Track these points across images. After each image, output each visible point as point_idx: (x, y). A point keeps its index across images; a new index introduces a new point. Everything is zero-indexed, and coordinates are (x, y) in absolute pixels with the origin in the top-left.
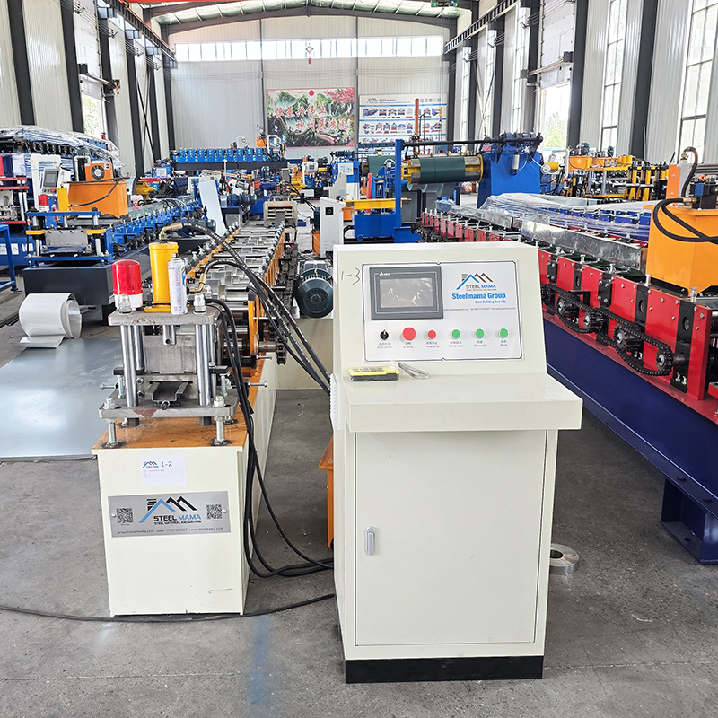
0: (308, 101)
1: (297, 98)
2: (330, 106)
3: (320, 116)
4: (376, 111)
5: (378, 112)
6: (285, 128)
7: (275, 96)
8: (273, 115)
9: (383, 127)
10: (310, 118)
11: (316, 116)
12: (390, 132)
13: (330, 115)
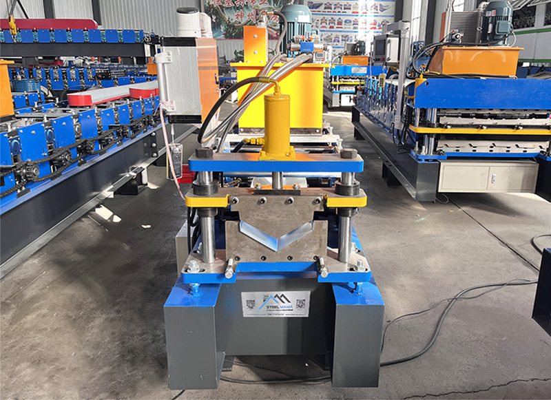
3: (261, 7)
4: (321, 5)
5: (323, 6)
6: (223, 18)
8: (211, 3)
9: (328, 22)
10: (250, 8)
11: (257, 6)
12: (335, 27)
13: (272, 6)
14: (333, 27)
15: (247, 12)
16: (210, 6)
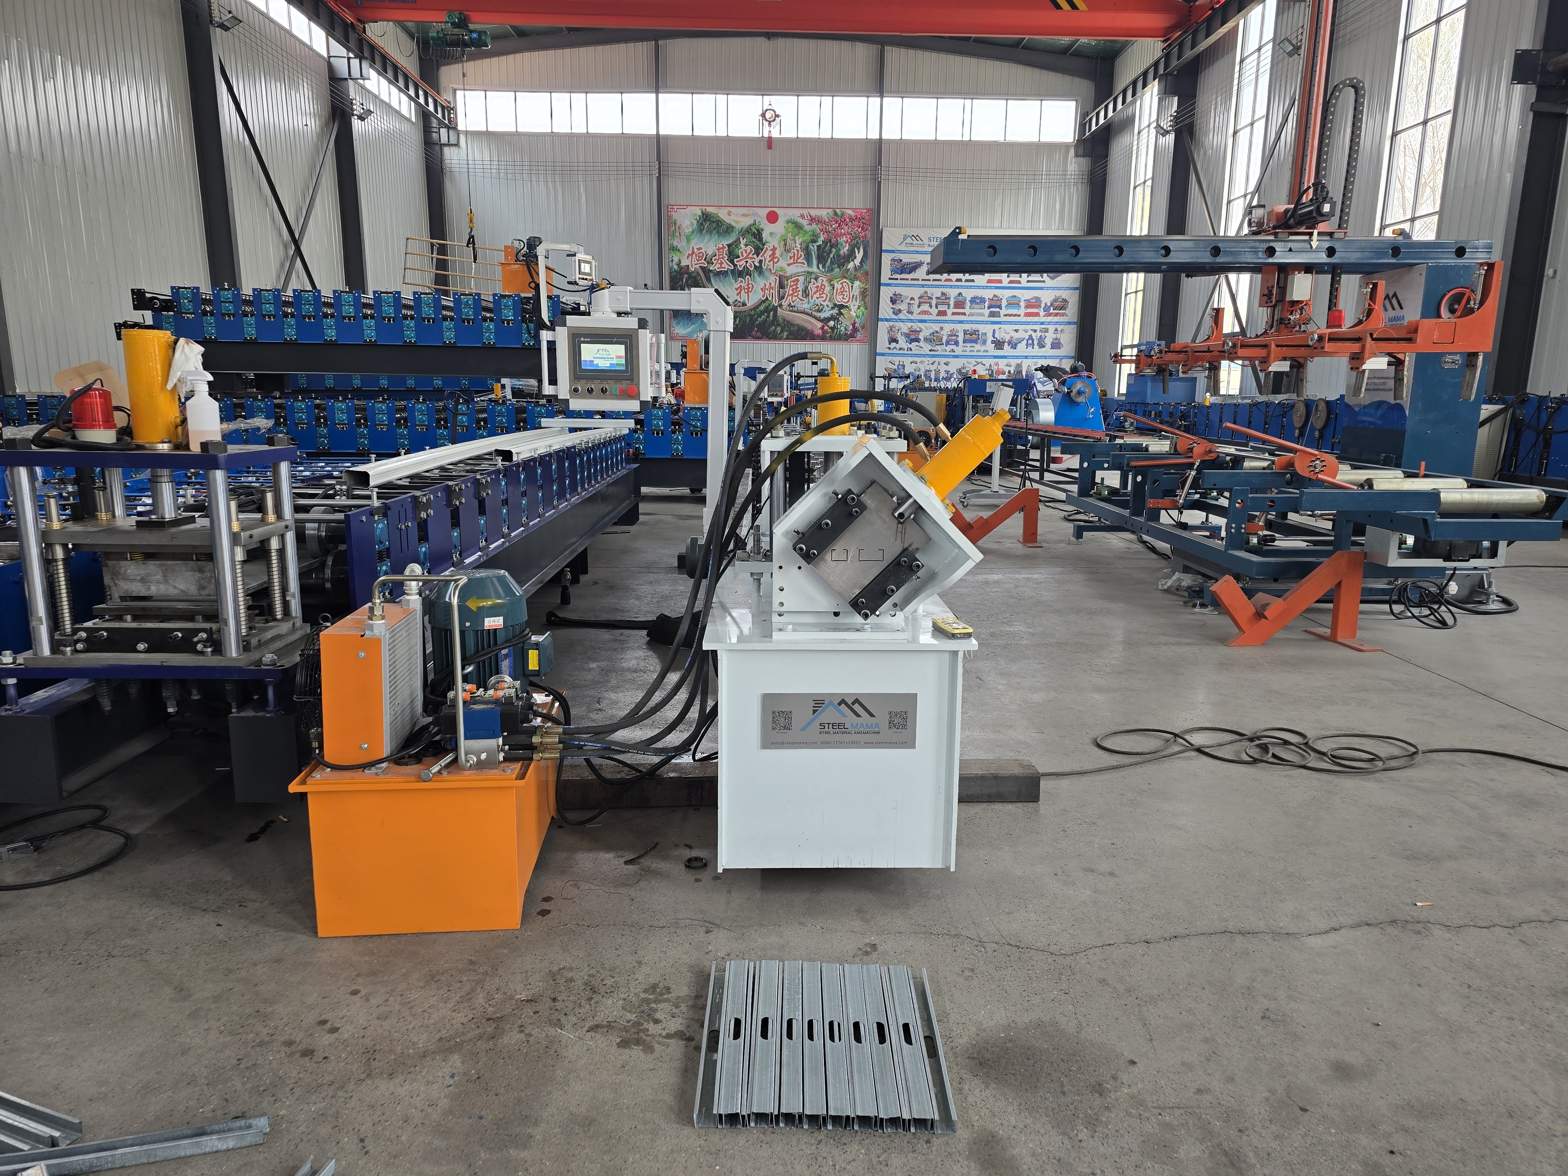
0: (765, 235)
1: (738, 226)
2: (814, 248)
3: (791, 270)
4: (919, 265)
5: (924, 269)
7: (687, 219)
8: (683, 264)
9: (934, 302)
10: (767, 273)
11: (782, 269)
12: (949, 312)
13: (814, 269)
14: (943, 313)
15: (759, 282)
16: (681, 268)
